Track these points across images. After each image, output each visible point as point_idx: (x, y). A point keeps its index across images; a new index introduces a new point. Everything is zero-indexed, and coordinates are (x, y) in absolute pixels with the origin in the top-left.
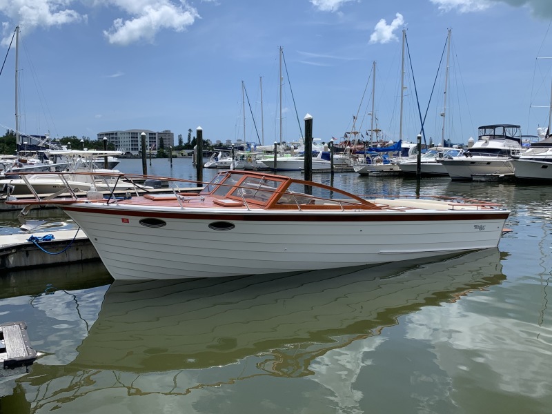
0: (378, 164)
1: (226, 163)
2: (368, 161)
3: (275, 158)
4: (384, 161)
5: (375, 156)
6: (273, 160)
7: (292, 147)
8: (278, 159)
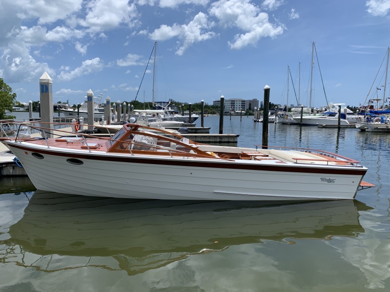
0: (377, 123)
1: (273, 119)
2: (369, 120)
3: (302, 116)
4: (382, 121)
5: (375, 117)
6: (300, 117)
7: (324, 109)
8: (303, 117)
